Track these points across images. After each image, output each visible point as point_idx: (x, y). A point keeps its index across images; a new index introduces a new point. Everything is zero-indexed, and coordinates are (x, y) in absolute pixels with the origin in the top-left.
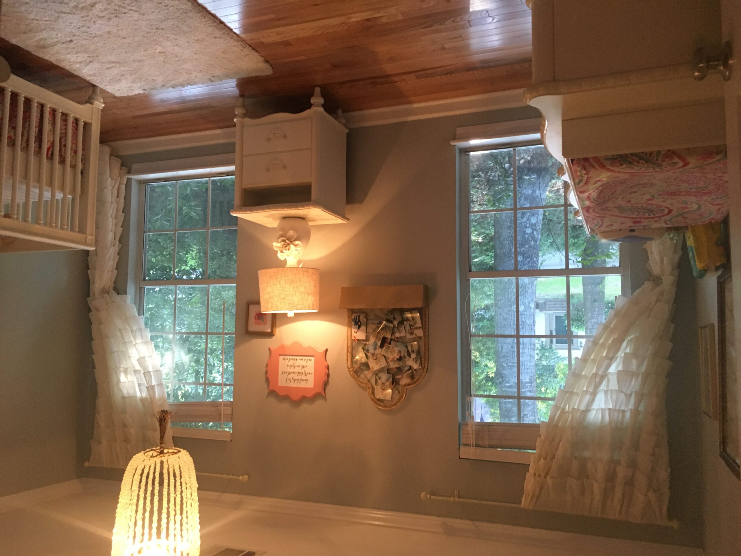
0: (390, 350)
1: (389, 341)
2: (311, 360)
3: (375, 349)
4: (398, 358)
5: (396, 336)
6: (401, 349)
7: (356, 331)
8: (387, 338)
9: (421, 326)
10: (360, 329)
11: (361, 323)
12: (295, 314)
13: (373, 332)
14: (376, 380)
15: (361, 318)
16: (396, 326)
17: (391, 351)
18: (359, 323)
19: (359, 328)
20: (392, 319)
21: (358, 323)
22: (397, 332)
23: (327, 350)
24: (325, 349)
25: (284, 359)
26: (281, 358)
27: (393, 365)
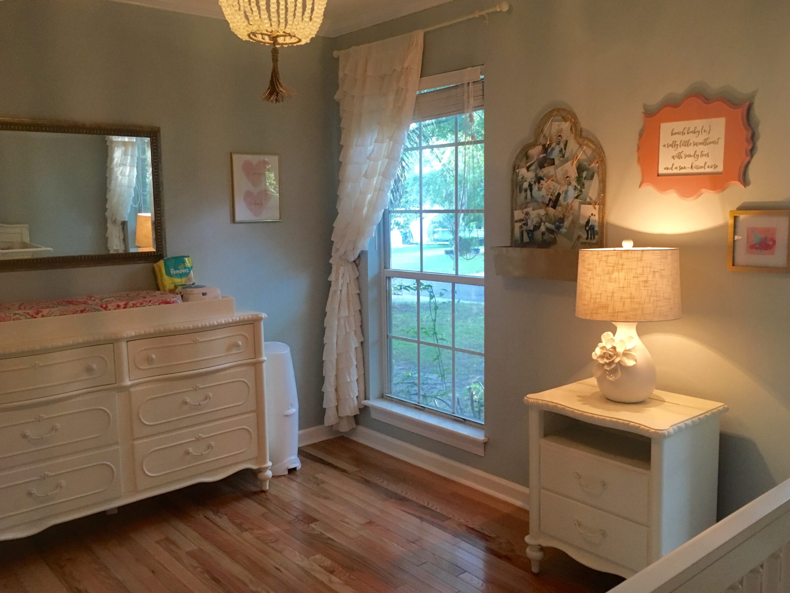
0: (551, 191)
2: (665, 169)
3: (566, 192)
4: (542, 181)
5: (543, 209)
6: (538, 192)
7: (592, 217)
8: (552, 207)
10: (586, 220)
11: (586, 229)
12: (621, 246)
14: (565, 149)
18: (587, 228)
19: (588, 222)
21: (589, 229)
23: (640, 186)
24: (642, 188)
25: (716, 167)
26: (720, 169)
27: (549, 170)
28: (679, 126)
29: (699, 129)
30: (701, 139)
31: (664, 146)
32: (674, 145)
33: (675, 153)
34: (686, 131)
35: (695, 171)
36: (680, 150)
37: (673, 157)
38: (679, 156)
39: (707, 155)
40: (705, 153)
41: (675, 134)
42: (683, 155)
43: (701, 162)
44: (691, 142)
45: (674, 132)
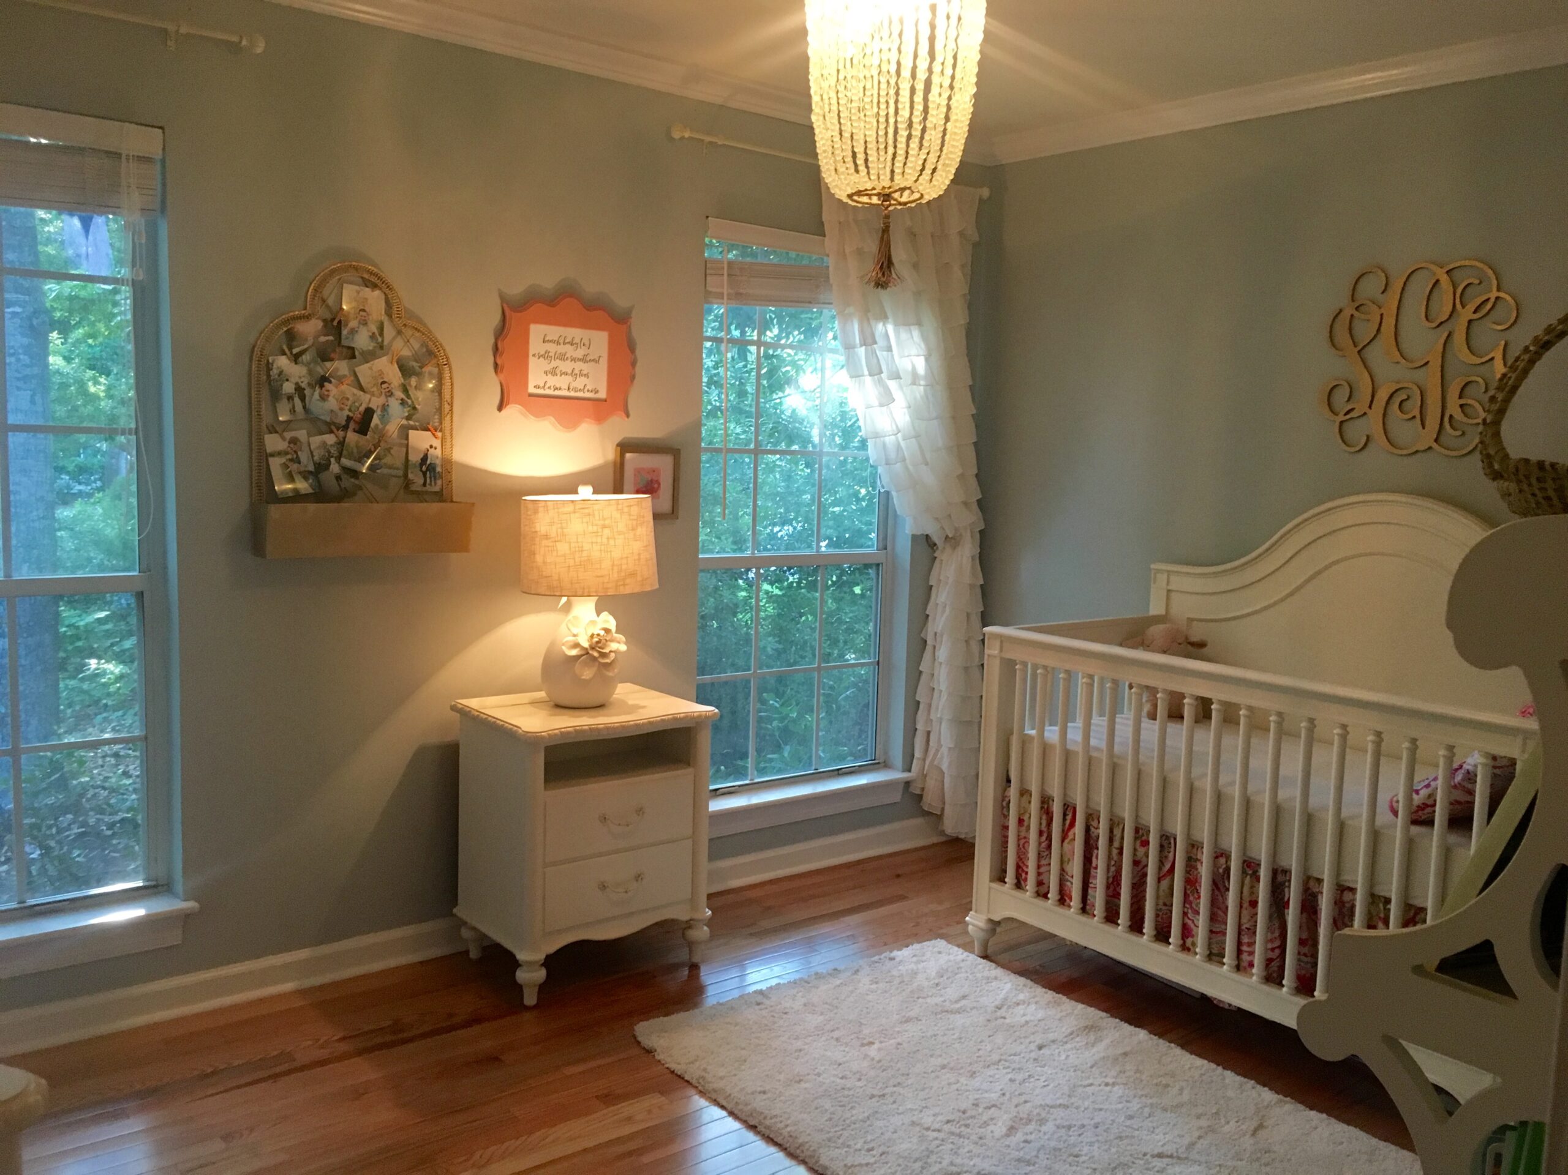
0: (349, 403)
1: (352, 425)
2: (535, 387)
3: (385, 408)
4: (326, 384)
5: (332, 435)
6: (321, 404)
7: (432, 451)
8: (355, 431)
9: (271, 459)
10: (422, 456)
11: (421, 470)
12: (576, 493)
13: (391, 448)
14: (381, 334)
15: (422, 481)
16: (333, 460)
17: (346, 402)
18: (424, 468)
19: (425, 459)
20: (344, 477)
21: (428, 469)
22: (331, 445)
23: (500, 408)
24: (503, 412)
25: (597, 392)
26: (602, 394)
27: (340, 366)
28: (554, 332)
29: (577, 340)
30: (580, 353)
31: (534, 355)
32: (545, 356)
33: (548, 368)
34: (561, 341)
35: (572, 394)
36: (554, 364)
37: (546, 373)
38: (553, 372)
39: (587, 376)
40: (585, 372)
41: (549, 341)
42: (558, 372)
43: (580, 382)
44: (568, 355)
45: (547, 339)
